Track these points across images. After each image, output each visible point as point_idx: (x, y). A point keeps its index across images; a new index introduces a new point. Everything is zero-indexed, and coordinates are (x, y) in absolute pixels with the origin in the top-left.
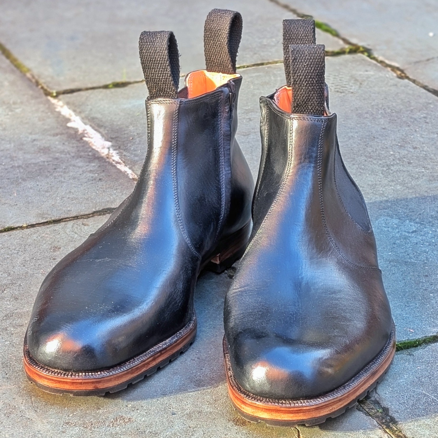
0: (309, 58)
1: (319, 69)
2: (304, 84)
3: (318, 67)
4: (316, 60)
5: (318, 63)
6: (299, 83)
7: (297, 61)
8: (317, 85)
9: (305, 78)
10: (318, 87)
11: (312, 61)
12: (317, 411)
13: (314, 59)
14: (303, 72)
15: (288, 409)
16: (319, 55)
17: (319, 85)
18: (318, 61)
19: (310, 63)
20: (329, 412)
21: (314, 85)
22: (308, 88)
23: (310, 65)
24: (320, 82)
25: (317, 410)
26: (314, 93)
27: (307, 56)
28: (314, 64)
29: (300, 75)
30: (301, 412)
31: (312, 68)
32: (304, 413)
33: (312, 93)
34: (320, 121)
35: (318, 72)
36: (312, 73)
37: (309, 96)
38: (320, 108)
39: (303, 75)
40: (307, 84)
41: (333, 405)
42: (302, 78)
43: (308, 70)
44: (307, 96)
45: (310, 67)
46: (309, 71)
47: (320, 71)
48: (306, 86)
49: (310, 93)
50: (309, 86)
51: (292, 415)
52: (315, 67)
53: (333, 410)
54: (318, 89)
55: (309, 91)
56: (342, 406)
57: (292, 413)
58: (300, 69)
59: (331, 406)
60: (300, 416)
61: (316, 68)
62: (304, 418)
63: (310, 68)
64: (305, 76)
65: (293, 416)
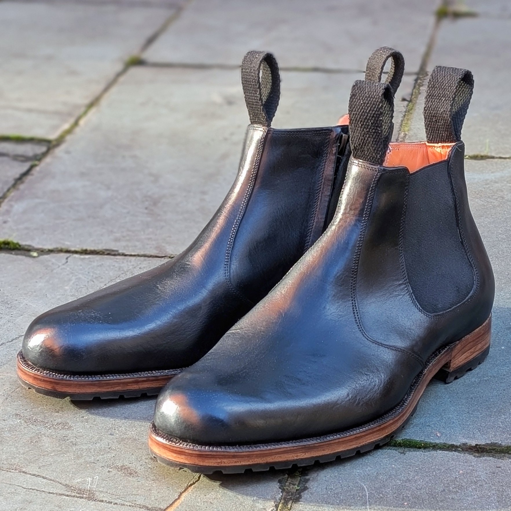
0: (368, 96)
1: (375, 109)
2: (359, 125)
3: (375, 107)
4: (374, 100)
5: (375, 103)
6: (355, 123)
7: (356, 98)
8: (372, 128)
9: (360, 118)
10: (374, 131)
11: (370, 100)
12: (200, 459)
13: (372, 97)
14: (359, 110)
15: (172, 448)
16: (377, 94)
17: (375, 128)
18: (375, 101)
19: (367, 102)
20: (216, 465)
21: (369, 127)
22: (363, 130)
23: (367, 104)
24: (377, 125)
25: (201, 457)
26: (369, 137)
27: (366, 93)
28: (371, 103)
29: (356, 114)
30: (182, 454)
31: (368, 107)
32: (186, 457)
33: (368, 136)
34: (373, 170)
35: (374, 114)
36: (368, 113)
37: (365, 139)
38: (377, 156)
39: (359, 114)
40: (362, 125)
41: (222, 458)
42: (357, 117)
43: (365, 109)
44: (362, 139)
45: (366, 106)
46: (365, 111)
47: (376, 113)
48: (361, 127)
49: (365, 135)
50: (364, 128)
51: (175, 455)
52: (372, 106)
53: (223, 465)
54: (374, 133)
55: (365, 133)
56: (238, 464)
57: (176, 453)
58: (357, 107)
59: (220, 458)
60: (182, 458)
61: (372, 109)
62: (186, 462)
63: (366, 108)
64: (361, 116)
65: (176, 457)
